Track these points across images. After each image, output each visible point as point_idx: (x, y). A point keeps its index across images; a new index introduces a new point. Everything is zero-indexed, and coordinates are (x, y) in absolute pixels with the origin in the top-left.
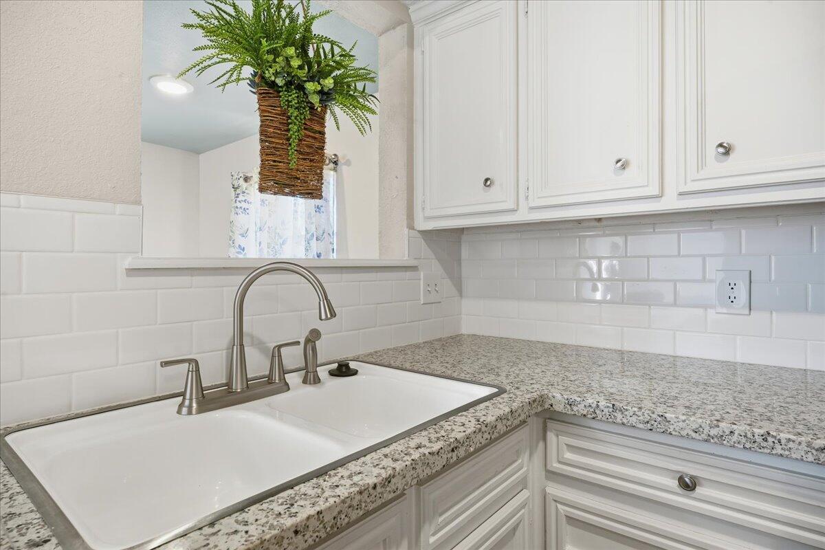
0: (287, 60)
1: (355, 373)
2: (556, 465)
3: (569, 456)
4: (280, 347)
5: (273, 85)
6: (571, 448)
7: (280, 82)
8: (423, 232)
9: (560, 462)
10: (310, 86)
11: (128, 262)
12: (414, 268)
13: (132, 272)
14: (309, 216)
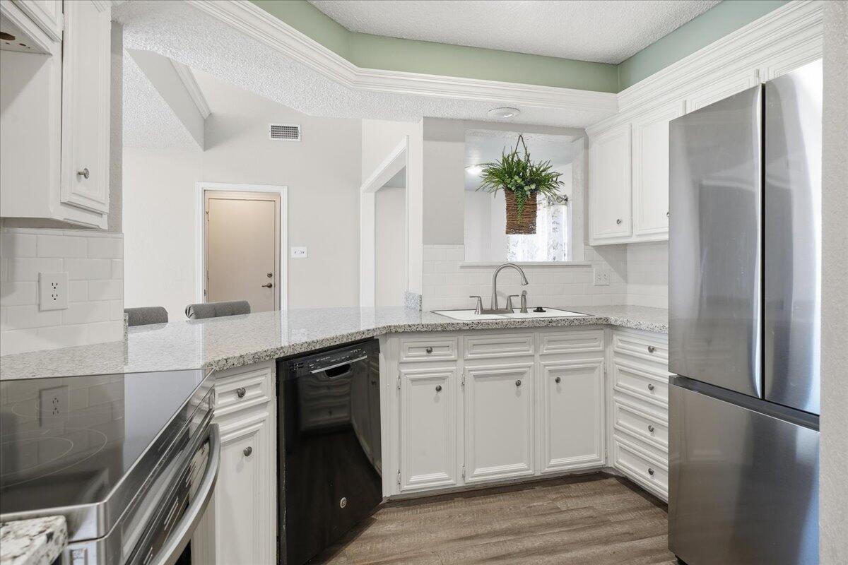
0: (516, 181)
1: (545, 311)
2: (616, 348)
3: (620, 344)
4: (510, 296)
5: (510, 189)
6: (621, 341)
7: (513, 188)
8: (594, 247)
9: (618, 347)
10: (526, 188)
11: (461, 264)
12: (589, 266)
13: (462, 267)
14: (549, 233)
